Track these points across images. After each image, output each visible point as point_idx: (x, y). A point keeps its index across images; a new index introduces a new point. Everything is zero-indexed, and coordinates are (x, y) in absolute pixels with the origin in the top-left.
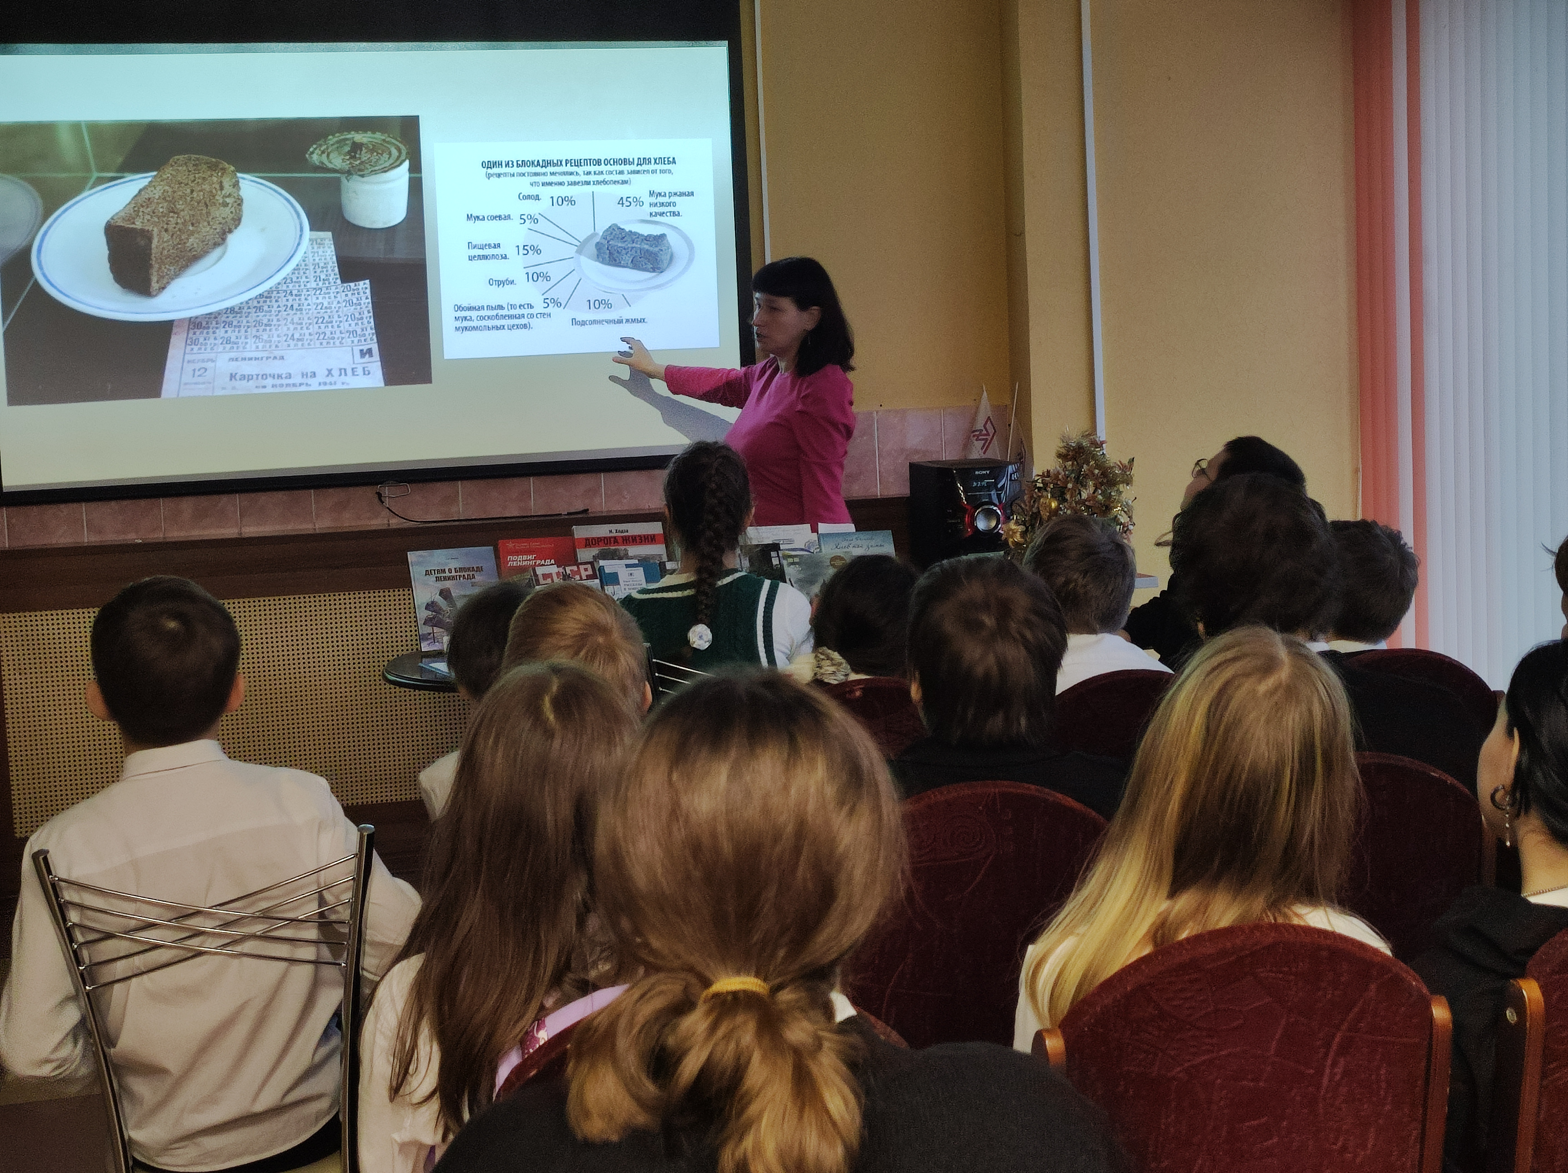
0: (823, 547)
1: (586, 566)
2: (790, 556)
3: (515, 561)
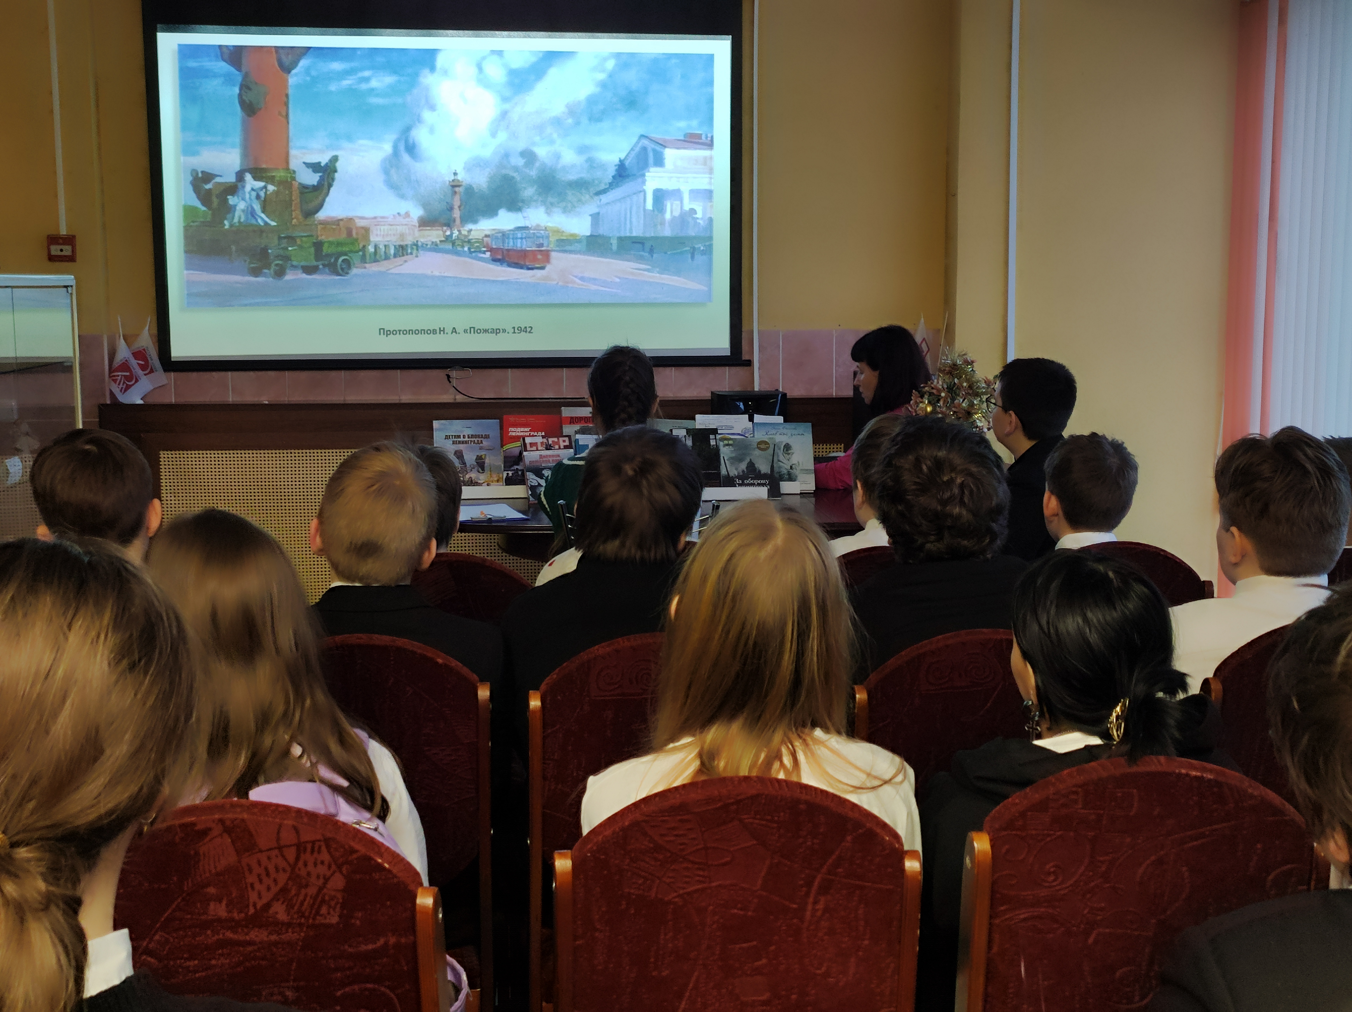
0: (756, 434)
1: (564, 439)
2: (726, 439)
3: (515, 432)
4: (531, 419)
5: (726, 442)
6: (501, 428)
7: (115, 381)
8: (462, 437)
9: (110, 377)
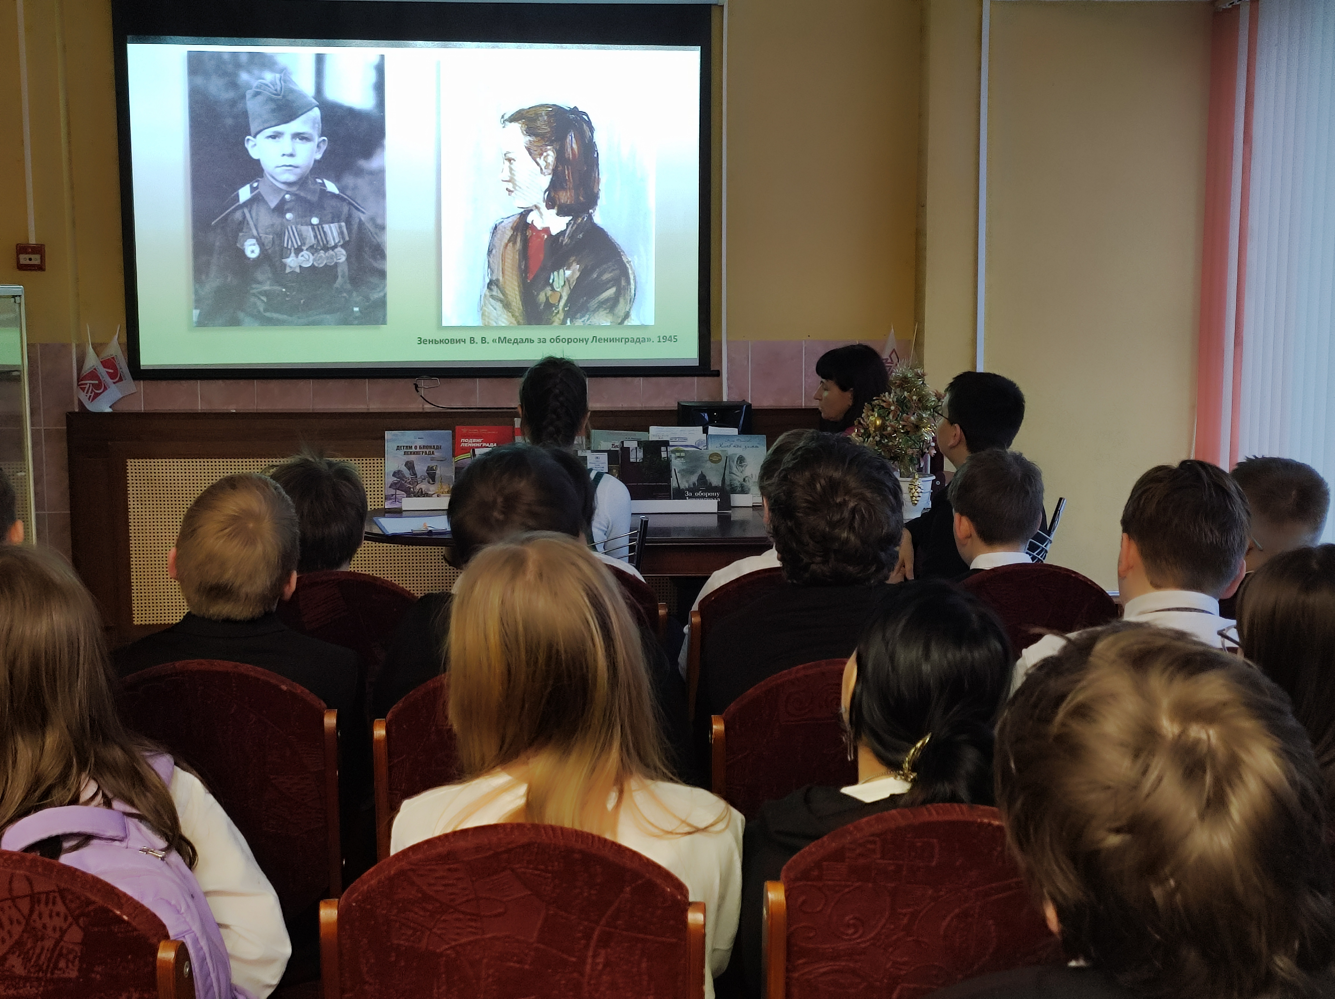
0: (709, 446)
2: (678, 451)
3: (466, 443)
4: (483, 430)
5: (678, 454)
6: (454, 437)
7: (83, 389)
8: (413, 447)
9: (78, 385)
